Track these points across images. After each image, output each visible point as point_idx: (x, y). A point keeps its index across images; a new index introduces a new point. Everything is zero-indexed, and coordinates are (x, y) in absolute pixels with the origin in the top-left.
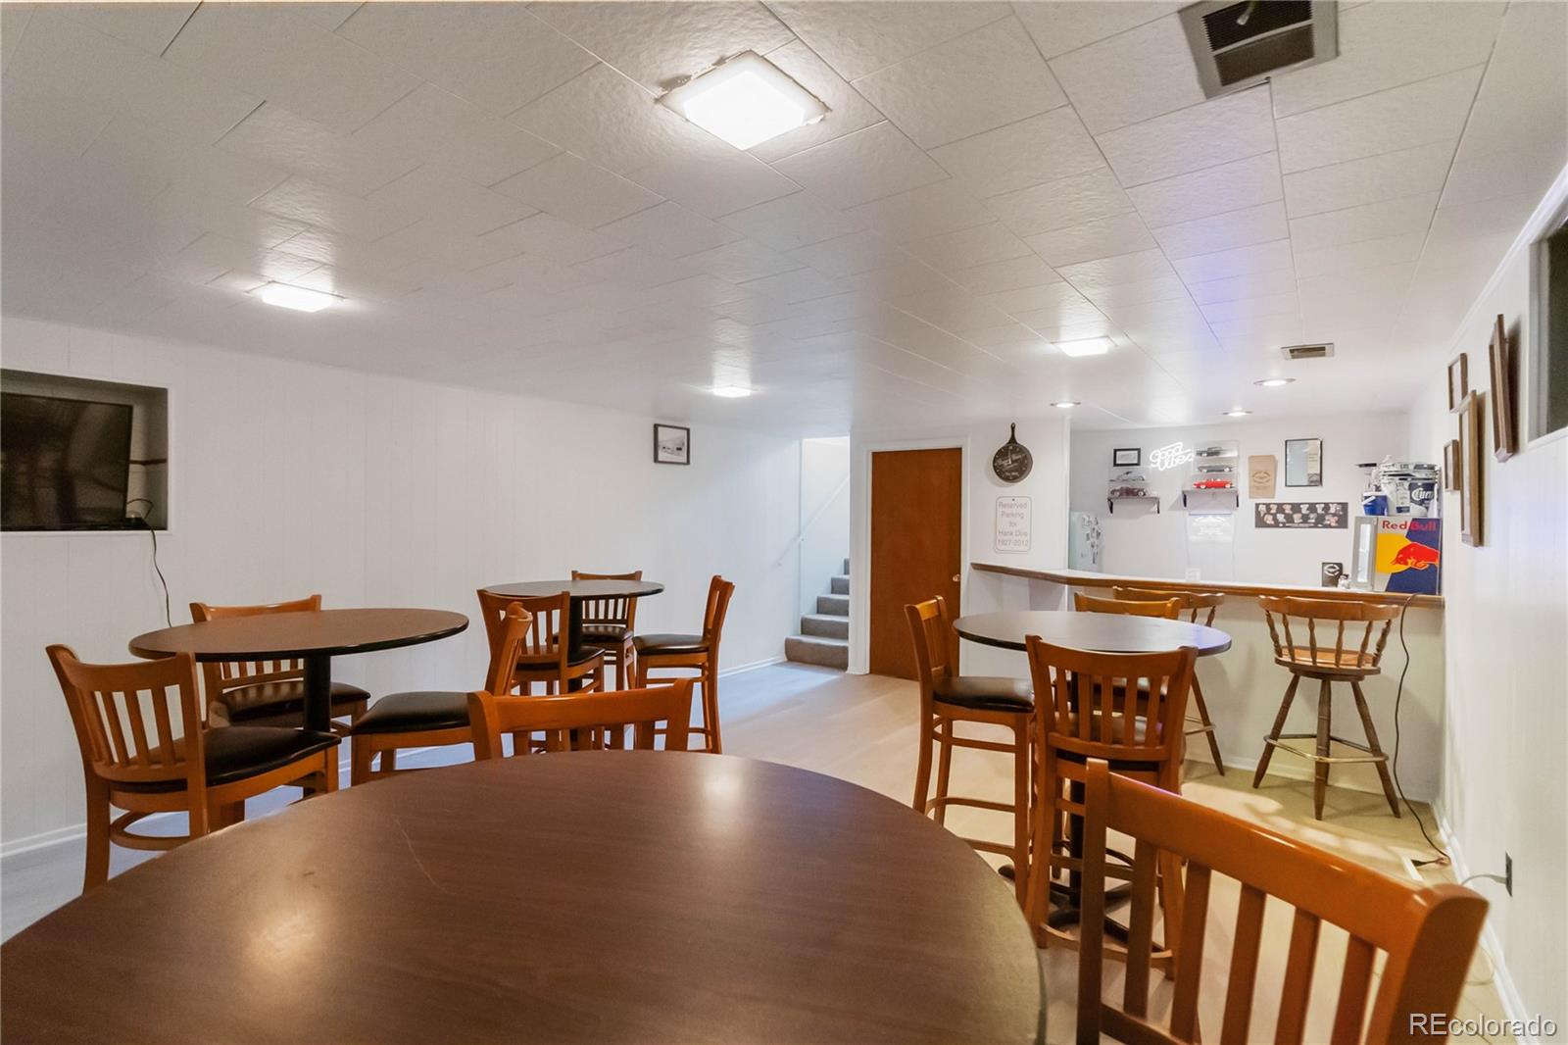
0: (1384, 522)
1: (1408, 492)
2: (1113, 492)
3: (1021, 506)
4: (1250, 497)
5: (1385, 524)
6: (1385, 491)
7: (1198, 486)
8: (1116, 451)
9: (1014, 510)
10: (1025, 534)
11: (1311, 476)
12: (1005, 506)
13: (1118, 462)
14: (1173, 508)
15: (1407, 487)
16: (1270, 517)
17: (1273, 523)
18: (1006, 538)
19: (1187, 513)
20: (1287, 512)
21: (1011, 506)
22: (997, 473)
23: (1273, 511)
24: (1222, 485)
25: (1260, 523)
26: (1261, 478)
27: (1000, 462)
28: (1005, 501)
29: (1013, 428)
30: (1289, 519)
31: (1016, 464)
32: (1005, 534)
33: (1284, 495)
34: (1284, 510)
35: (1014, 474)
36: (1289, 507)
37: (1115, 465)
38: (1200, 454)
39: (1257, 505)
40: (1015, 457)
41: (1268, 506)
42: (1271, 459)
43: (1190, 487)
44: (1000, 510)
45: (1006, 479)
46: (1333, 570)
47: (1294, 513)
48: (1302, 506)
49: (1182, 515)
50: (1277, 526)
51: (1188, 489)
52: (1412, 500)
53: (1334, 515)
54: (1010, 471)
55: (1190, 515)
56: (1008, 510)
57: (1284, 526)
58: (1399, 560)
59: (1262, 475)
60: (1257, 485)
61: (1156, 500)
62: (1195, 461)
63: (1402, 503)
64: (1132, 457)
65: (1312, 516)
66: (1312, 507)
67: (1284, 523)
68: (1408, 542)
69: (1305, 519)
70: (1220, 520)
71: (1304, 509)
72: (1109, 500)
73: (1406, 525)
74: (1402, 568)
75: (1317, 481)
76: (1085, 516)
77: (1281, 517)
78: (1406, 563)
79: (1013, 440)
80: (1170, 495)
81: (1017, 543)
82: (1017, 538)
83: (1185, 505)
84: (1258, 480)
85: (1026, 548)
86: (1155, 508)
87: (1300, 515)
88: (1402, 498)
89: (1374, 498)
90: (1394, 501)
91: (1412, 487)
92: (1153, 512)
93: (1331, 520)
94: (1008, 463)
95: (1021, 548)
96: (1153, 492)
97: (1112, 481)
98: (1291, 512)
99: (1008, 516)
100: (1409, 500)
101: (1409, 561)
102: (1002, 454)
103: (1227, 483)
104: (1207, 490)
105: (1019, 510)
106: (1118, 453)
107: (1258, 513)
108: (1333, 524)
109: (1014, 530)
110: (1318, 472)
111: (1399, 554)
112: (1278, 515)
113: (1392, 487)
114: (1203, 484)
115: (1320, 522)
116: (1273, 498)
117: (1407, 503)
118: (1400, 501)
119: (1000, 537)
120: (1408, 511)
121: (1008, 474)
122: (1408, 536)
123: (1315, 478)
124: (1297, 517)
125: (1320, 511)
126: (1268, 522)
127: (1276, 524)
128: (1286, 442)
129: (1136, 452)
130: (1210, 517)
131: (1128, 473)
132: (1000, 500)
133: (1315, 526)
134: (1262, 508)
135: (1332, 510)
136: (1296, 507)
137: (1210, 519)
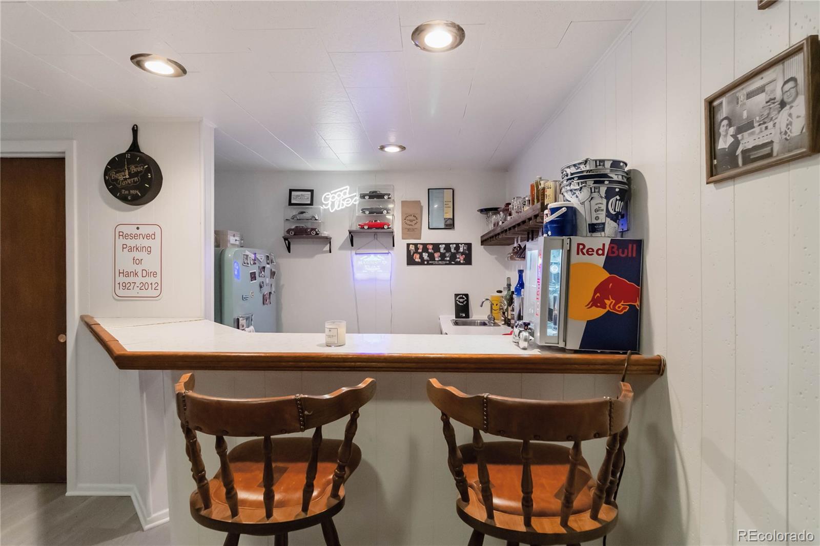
0: (579, 245)
1: (605, 201)
2: (288, 231)
3: (148, 236)
4: (403, 238)
5: (581, 249)
6: (574, 202)
7: (362, 227)
8: (291, 191)
9: (140, 242)
10: (155, 274)
11: (446, 220)
12: (126, 236)
13: (293, 201)
14: (342, 248)
15: (603, 194)
16: (418, 256)
17: (419, 260)
18: (127, 280)
19: (354, 252)
20: (430, 251)
21: (135, 237)
22: (110, 190)
23: (420, 251)
24: (381, 226)
25: (411, 261)
26: (411, 221)
27: (113, 175)
28: (127, 230)
29: (135, 131)
30: (431, 257)
31: (136, 179)
32: (128, 275)
33: (428, 237)
34: (428, 249)
35: (132, 192)
36: (431, 247)
37: (290, 204)
38: (363, 196)
39: (408, 245)
40: (134, 169)
41: (416, 245)
42: (418, 203)
43: (355, 227)
44: (120, 242)
45: (124, 199)
46: (461, 300)
47: (435, 252)
48: (440, 246)
49: (349, 253)
50: (424, 264)
51: (354, 229)
52: (608, 214)
53: (462, 254)
54: (128, 188)
55: (356, 254)
56: (131, 243)
57: (428, 264)
58: (596, 302)
59: (412, 218)
60: (409, 227)
61: (328, 240)
62: (359, 203)
63: (597, 218)
64: (305, 198)
65: (447, 255)
66: (448, 246)
67: (427, 261)
68: (606, 275)
69: (443, 256)
70: (380, 258)
71: (442, 247)
72: (285, 239)
73: (603, 250)
74: (598, 312)
75: (450, 225)
76: (247, 253)
77: (425, 256)
78: (604, 306)
79: (135, 147)
80: (339, 236)
81: (144, 286)
82: (144, 280)
83: (352, 245)
84: (408, 222)
85: (156, 293)
86: (327, 248)
87: (439, 254)
88: (596, 211)
89: (564, 210)
90: (586, 216)
91: (609, 194)
92: (325, 252)
93: (461, 258)
94: (123, 176)
95: (150, 292)
96: (325, 233)
97: (287, 220)
98: (433, 251)
99: (131, 250)
100: (604, 213)
101: (607, 302)
102: (116, 164)
103: (385, 224)
104: (370, 230)
105: (146, 243)
106: (293, 193)
107: (408, 251)
108: (462, 262)
109: (139, 268)
110: (452, 217)
111: (596, 291)
112: (424, 254)
113: (584, 195)
114: (365, 225)
115: (453, 261)
116: (420, 238)
117: (602, 217)
118: (594, 215)
119: (121, 279)
120: (603, 230)
121: (124, 192)
122: (606, 266)
123: (448, 222)
124: (437, 255)
125: (453, 250)
126: (416, 260)
127: (422, 263)
128: (429, 189)
129: (310, 193)
130: (372, 255)
131: (302, 213)
132: (120, 228)
133: (450, 264)
134: (412, 248)
135: (461, 250)
136: (436, 247)
137: (372, 257)
